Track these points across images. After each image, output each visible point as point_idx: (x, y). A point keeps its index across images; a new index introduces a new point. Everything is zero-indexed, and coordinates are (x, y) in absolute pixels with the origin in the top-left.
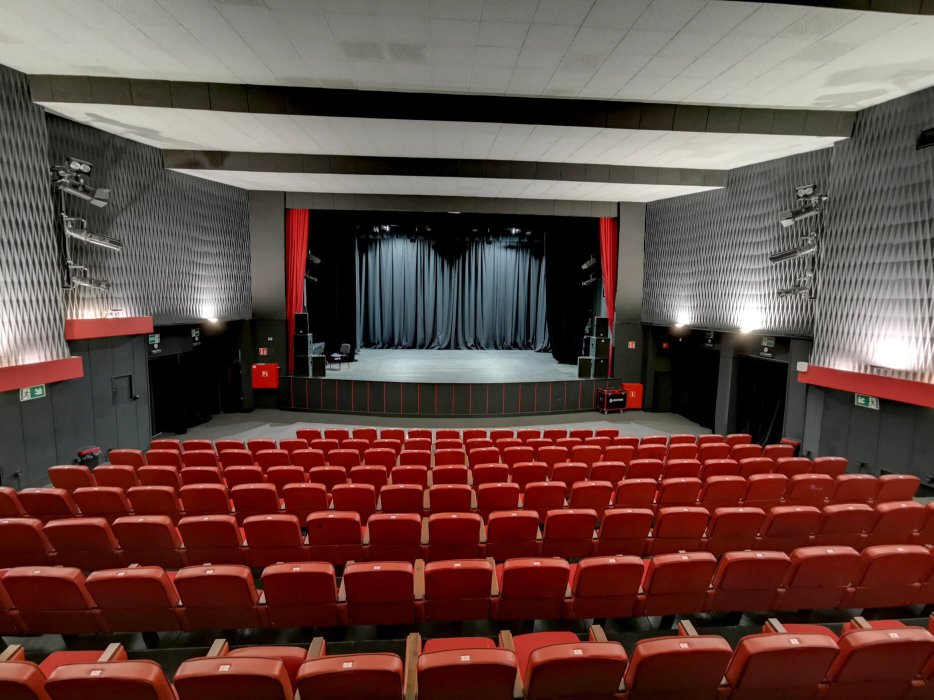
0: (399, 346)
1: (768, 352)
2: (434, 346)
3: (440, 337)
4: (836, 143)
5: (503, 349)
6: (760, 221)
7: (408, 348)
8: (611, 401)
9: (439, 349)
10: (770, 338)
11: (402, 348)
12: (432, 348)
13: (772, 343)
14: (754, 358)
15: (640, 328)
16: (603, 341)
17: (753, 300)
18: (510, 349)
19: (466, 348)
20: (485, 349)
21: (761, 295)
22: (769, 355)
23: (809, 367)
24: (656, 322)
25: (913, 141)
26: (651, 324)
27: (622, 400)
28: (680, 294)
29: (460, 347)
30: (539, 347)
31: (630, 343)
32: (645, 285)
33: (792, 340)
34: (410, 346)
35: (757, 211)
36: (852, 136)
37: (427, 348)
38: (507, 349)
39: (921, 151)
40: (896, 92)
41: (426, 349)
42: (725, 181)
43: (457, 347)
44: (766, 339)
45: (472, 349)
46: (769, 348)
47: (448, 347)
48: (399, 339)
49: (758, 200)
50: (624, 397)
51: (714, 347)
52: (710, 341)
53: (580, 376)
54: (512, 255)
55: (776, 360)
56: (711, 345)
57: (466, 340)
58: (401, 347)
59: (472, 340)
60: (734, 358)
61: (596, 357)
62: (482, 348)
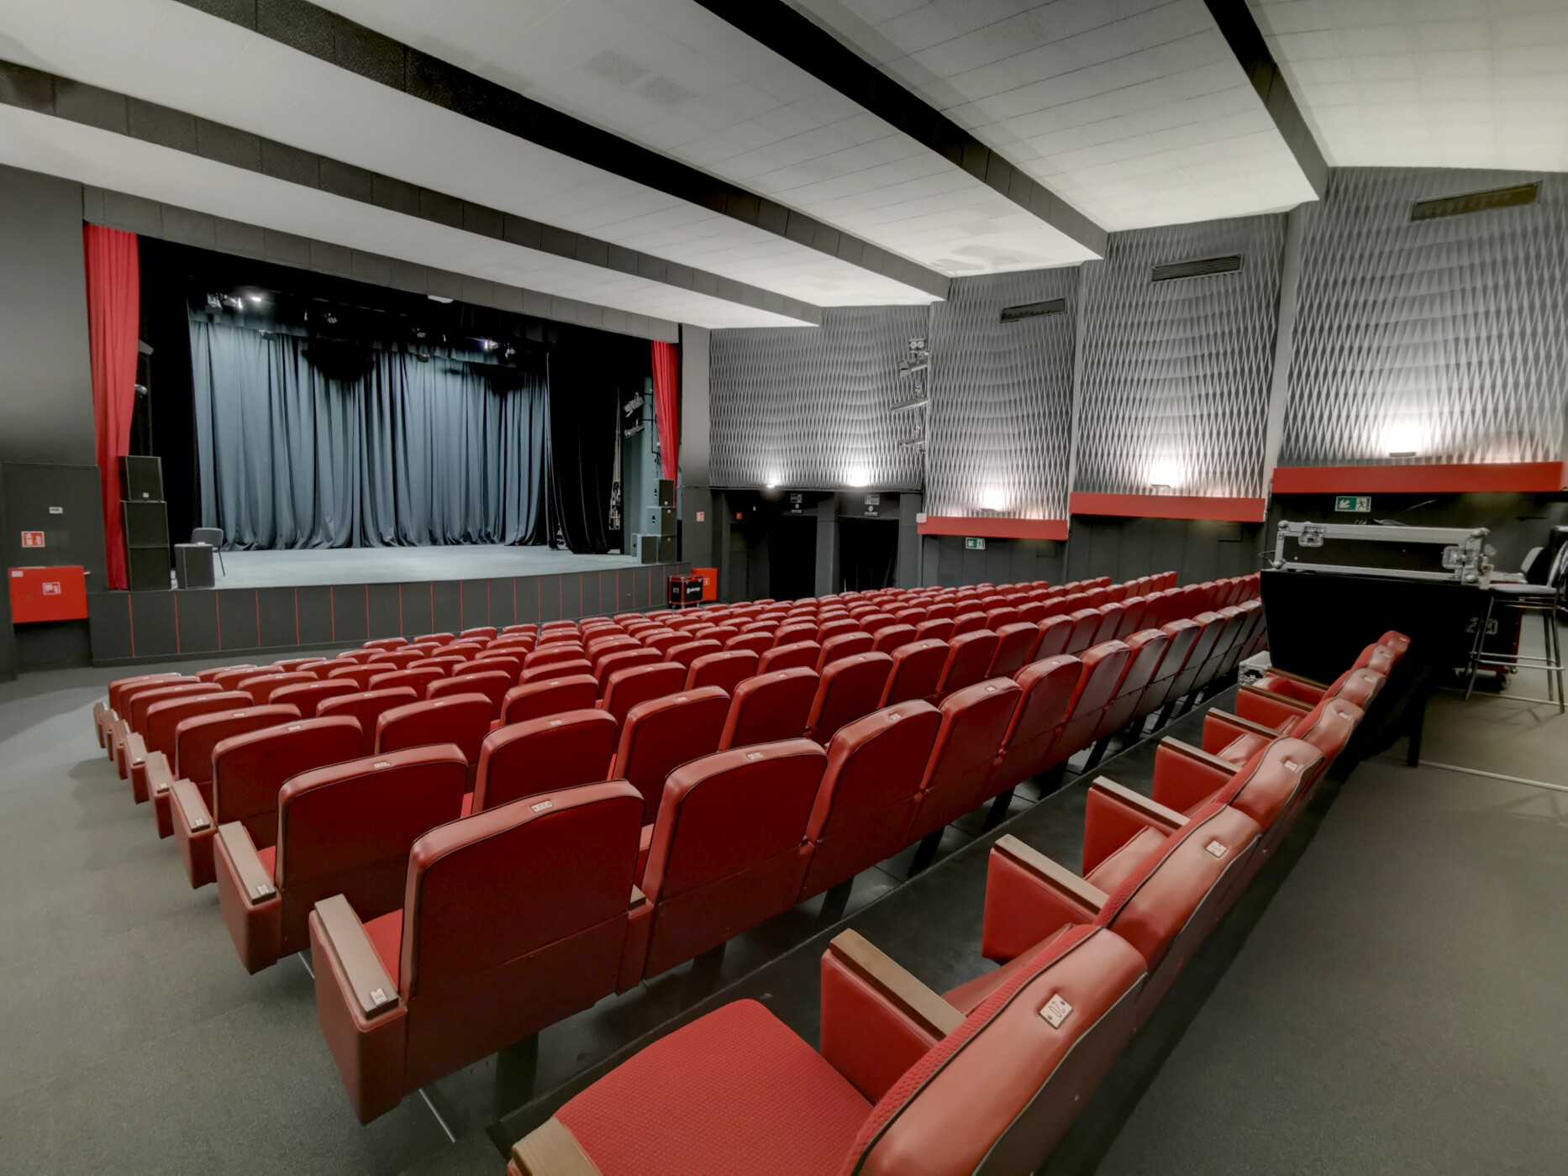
0: (237, 546)
1: (873, 511)
2: (317, 542)
3: (331, 525)
4: (934, 303)
5: (446, 543)
6: (862, 369)
7: (260, 548)
8: (689, 591)
9: (332, 547)
10: (874, 494)
11: (245, 550)
12: (314, 546)
13: (877, 502)
14: (858, 520)
15: (709, 494)
16: (669, 511)
17: (859, 455)
18: (459, 543)
19: (380, 545)
20: (417, 544)
21: (867, 449)
22: (875, 514)
23: (928, 518)
24: (734, 484)
25: (997, 315)
26: (726, 487)
27: (698, 589)
28: (767, 449)
29: (372, 543)
30: (510, 538)
31: (698, 514)
32: (713, 436)
33: (901, 495)
34: (263, 544)
35: (859, 358)
36: (948, 299)
37: (304, 546)
38: (453, 544)
39: (1004, 324)
40: (988, 269)
41: (301, 548)
42: (820, 319)
43: (365, 543)
44: (870, 496)
45: (393, 546)
46: (874, 506)
47: (349, 544)
48: (237, 531)
49: (863, 346)
50: (700, 585)
51: (803, 513)
52: (797, 506)
53: (643, 562)
54: (455, 385)
55: (882, 518)
56: (800, 511)
57: (381, 530)
58: (242, 547)
59: (392, 530)
60: (835, 521)
61: (662, 533)
62: (412, 544)
